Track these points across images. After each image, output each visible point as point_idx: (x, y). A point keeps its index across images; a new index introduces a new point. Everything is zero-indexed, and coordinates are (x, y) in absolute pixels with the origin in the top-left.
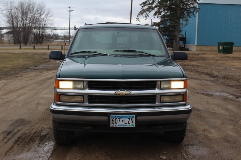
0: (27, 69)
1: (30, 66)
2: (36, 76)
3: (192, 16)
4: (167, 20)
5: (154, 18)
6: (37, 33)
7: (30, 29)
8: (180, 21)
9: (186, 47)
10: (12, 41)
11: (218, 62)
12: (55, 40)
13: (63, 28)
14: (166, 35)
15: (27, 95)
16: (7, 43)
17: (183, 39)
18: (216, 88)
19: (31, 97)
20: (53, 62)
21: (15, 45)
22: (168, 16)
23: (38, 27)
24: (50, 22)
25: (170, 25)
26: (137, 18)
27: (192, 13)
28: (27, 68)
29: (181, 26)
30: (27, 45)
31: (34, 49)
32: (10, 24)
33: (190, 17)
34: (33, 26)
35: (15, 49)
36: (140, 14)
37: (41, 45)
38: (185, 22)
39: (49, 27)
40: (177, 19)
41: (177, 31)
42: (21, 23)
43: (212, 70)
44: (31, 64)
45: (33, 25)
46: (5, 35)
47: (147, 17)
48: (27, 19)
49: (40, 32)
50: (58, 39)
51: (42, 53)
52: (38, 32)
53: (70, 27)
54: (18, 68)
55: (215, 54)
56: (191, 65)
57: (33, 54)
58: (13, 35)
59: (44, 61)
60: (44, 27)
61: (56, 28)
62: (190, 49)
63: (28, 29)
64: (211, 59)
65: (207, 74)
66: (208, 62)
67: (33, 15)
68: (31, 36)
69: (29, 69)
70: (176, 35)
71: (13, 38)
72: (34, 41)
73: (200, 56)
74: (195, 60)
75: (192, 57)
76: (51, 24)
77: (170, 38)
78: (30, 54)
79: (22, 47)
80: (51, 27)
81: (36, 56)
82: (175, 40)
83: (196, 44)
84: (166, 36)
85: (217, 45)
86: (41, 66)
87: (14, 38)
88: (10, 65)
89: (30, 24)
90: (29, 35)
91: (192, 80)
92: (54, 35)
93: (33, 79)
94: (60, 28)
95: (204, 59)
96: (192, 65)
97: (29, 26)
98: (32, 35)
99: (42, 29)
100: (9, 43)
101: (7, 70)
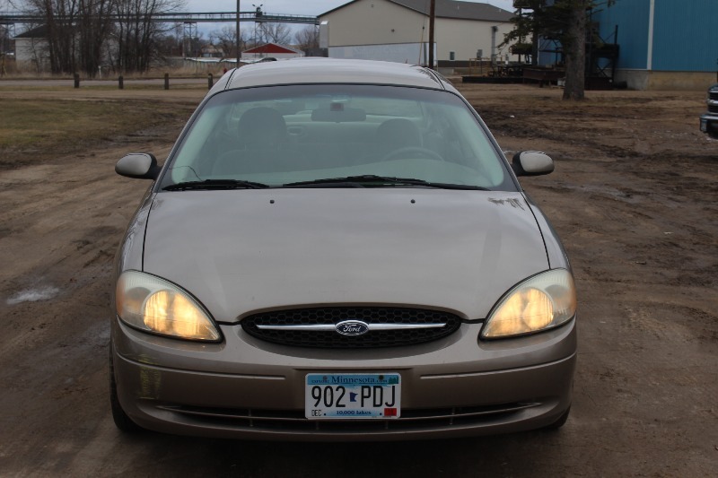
6: (129, 33)
7: (105, 22)
10: (45, 63)
16: (27, 70)
17: (610, 52)
21: (57, 77)
23: (133, 15)
30: (97, 76)
31: (121, 87)
32: (37, 4)
34: (114, 12)
35: (61, 88)
37: (144, 74)
42: (74, 3)
44: (115, 129)
45: (115, 6)
46: (20, 44)
49: (137, 31)
52: (133, 32)
53: (238, 13)
58: (50, 43)
62: (630, 84)
63: (99, 21)
68: (108, 46)
71: (48, 54)
72: (119, 61)
79: (81, 83)
80: (175, 14)
83: (649, 68)
87: (51, 52)
89: (105, 6)
90: (100, 43)
92: (187, 40)
97: (101, 12)
98: (111, 42)
99: (145, 20)
100: (35, 70)
101: (50, 143)
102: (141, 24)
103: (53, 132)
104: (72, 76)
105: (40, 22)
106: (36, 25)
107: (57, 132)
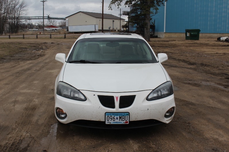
0: (2, 60)
1: (6, 56)
2: (12, 67)
3: (161, 5)
4: (138, 9)
5: (126, 7)
6: (12, 22)
7: (5, 19)
8: (151, 10)
9: (156, 35)
12: (29, 30)
13: (37, 18)
14: (136, 23)
15: (3, 90)
17: (153, 27)
19: (7, 93)
20: (29, 52)
22: (138, 5)
23: (13, 17)
24: (24, 12)
25: (140, 13)
26: (109, 7)
27: (161, 2)
29: (151, 15)
30: (3, 35)
31: (10, 38)
33: (159, 6)
34: (8, 16)
36: (112, 3)
37: (17, 34)
38: (155, 10)
39: (23, 16)
40: (147, 8)
41: (148, 19)
44: (6, 54)
47: (119, 6)
48: (2, 9)
49: (15, 22)
50: (32, 28)
51: (18, 43)
52: (13, 22)
53: (43, 17)
55: (183, 41)
57: (8, 43)
59: (20, 50)
60: (19, 17)
61: (31, 18)
62: (158, 36)
63: (3, 19)
64: (181, 46)
66: (179, 48)
67: (8, 5)
68: (6, 26)
69: (5, 59)
70: (147, 23)
72: (9, 30)
73: (170, 42)
76: (25, 14)
77: (139, 26)
78: (6, 43)
80: (25, 17)
81: (12, 45)
82: (146, 28)
83: (165, 32)
84: (136, 24)
85: (185, 32)
86: (17, 56)
89: (5, 15)
90: (4, 25)
91: (173, 68)
92: (29, 24)
93: (9, 71)
94: (35, 18)
95: (175, 46)
97: (4, 16)
99: (17, 19)
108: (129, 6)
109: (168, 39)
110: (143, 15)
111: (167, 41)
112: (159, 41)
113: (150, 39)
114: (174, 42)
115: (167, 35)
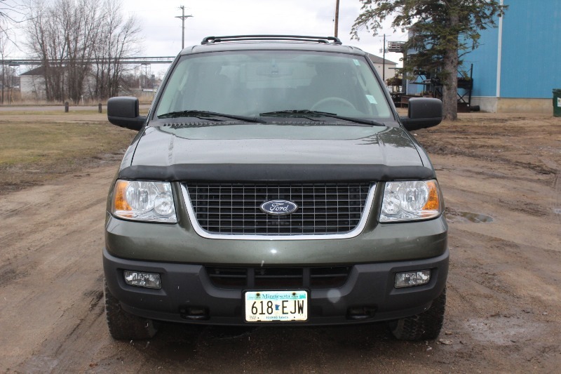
0: (96, 160)
3: (489, 26)
4: (427, 36)
5: (395, 31)
6: (103, 72)
7: (87, 63)
8: (459, 38)
9: (474, 103)
10: (42, 93)
11: (553, 137)
12: (145, 90)
13: (166, 60)
14: (423, 73)
16: (29, 99)
17: (466, 84)
18: (552, 198)
21: (50, 103)
22: (427, 27)
23: (106, 59)
24: (133, 45)
25: (433, 49)
26: (351, 33)
27: (488, 17)
28: (96, 158)
29: (460, 52)
30: (80, 102)
31: (100, 111)
32: (36, 50)
33: (483, 28)
34: (93, 56)
35: (54, 113)
36: (359, 23)
38: (472, 40)
39: (131, 56)
40: (451, 34)
41: (452, 62)
42: (63, 49)
43: (540, 158)
44: (102, 148)
45: (93, 52)
46: (24, 80)
47: (378, 29)
48: (79, 38)
49: (109, 70)
50: (152, 87)
52: (106, 71)
54: (75, 157)
56: (488, 147)
58: (46, 78)
60: (120, 58)
61: (149, 60)
62: (482, 108)
63: (82, 63)
64: (535, 131)
65: (529, 166)
67: (94, 28)
68: (88, 81)
69: (101, 159)
70: (449, 74)
71: (44, 87)
72: (96, 92)
73: (508, 123)
74: (496, 134)
75: (490, 127)
76: (137, 50)
77: (432, 81)
78: (94, 124)
79: (70, 108)
80: (135, 58)
81: (110, 129)
82: (447, 85)
83: (498, 95)
84: (424, 77)
85: (552, 96)
87: (46, 85)
88: (53, 149)
89: (86, 52)
90: (82, 78)
91: (495, 180)
94: (159, 60)
95: (519, 131)
96: (492, 147)
97: (83, 56)
98: (90, 78)
99: (115, 63)
100: (34, 99)
101: (50, 162)
102: (112, 65)
103: (52, 151)
104: (62, 103)
105: (38, 64)
106: (35, 67)
107: (55, 151)
108: (403, 31)
109: (506, 116)
110: (440, 52)
111: (503, 120)
112: (481, 120)
113: (458, 114)
114: (520, 123)
115: (506, 104)
